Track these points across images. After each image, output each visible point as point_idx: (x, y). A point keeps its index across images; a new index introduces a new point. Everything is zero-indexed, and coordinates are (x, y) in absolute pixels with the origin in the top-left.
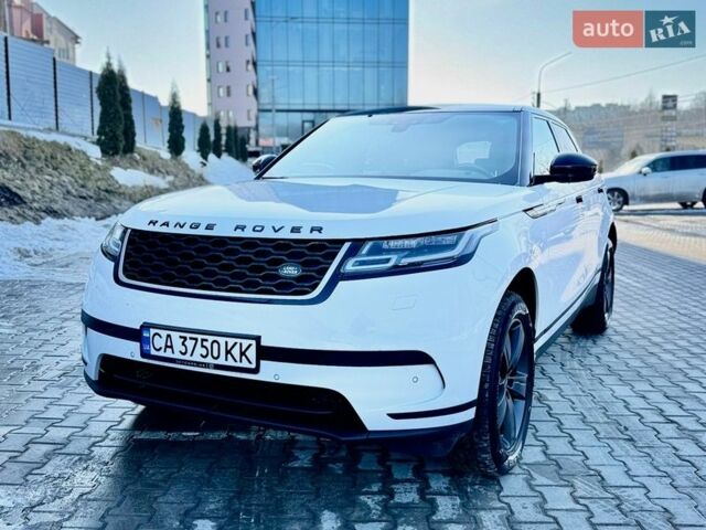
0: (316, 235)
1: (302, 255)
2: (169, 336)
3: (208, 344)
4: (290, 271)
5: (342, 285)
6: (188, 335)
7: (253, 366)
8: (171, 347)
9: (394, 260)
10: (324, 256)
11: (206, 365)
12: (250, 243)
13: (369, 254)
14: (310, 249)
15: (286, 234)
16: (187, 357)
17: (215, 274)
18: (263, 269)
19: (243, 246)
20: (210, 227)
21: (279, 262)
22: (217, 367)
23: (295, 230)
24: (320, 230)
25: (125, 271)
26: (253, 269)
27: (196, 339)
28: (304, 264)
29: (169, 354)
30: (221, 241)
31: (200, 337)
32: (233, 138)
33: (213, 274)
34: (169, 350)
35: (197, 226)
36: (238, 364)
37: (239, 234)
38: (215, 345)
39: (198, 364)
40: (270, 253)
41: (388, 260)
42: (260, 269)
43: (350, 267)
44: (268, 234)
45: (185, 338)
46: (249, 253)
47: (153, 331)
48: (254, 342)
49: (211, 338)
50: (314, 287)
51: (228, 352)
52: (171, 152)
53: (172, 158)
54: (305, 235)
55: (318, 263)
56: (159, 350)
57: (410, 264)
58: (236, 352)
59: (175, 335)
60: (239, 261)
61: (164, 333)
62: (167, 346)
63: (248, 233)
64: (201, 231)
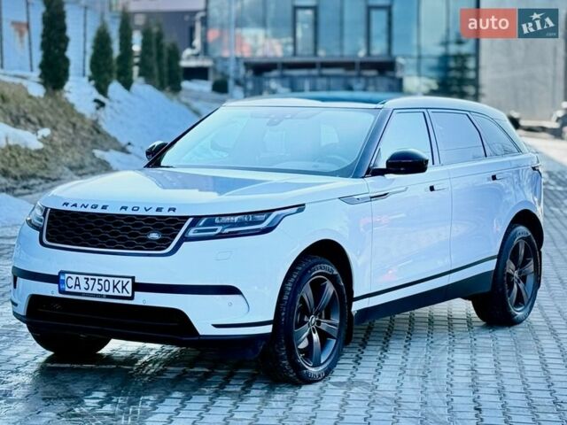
0: (172, 213)
1: (162, 226)
2: (77, 278)
3: (102, 282)
4: (154, 236)
5: (185, 245)
6: (90, 277)
7: (130, 295)
8: (79, 285)
9: (219, 229)
10: (175, 227)
11: (101, 296)
12: (130, 218)
13: (204, 225)
14: (167, 222)
15: (153, 213)
16: (89, 291)
17: (107, 238)
18: (138, 235)
19: (125, 220)
20: (104, 207)
21: (148, 231)
22: (108, 297)
23: (159, 210)
24: (174, 210)
25: (47, 237)
26: (131, 235)
27: (95, 280)
28: (163, 232)
29: (77, 290)
30: (111, 217)
31: (97, 278)
32: (154, 50)
33: (106, 238)
34: (77, 287)
35: (96, 207)
36: (121, 294)
37: (123, 212)
38: (107, 283)
39: (96, 296)
40: (141, 225)
41: (215, 230)
42: (135, 235)
43: (191, 233)
44: (141, 212)
45: (88, 279)
46: (129, 225)
47: (67, 275)
48: (130, 280)
49: (104, 279)
50: (168, 246)
51: (115, 287)
52: (45, 84)
53: (47, 94)
54: (165, 213)
55: (172, 231)
56: (70, 288)
57: (230, 232)
58: (119, 287)
59: (82, 278)
60: (123, 230)
61: (74, 276)
62: (76, 285)
63: (129, 212)
64: (99, 210)
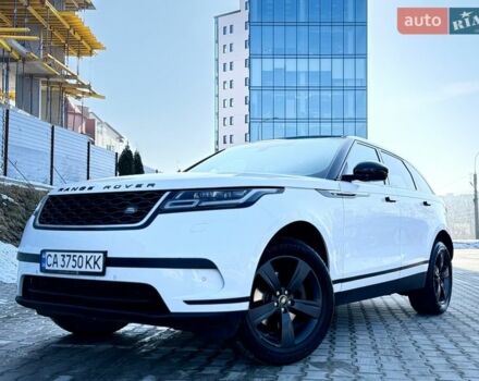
0: (151, 188)
1: (139, 200)
2: (56, 256)
3: (76, 259)
5: (160, 217)
6: (66, 254)
7: (101, 270)
8: (57, 263)
9: (196, 202)
10: (152, 201)
11: (74, 273)
12: (111, 195)
13: (181, 198)
14: (145, 197)
15: (133, 189)
16: (65, 269)
17: (87, 215)
20: (91, 188)
23: (139, 186)
24: (153, 185)
26: (109, 211)
27: (70, 256)
28: (139, 206)
30: (95, 196)
31: (72, 254)
34: (55, 265)
35: (83, 188)
36: (93, 270)
37: (107, 190)
38: (80, 259)
39: (70, 273)
40: (121, 201)
41: (191, 203)
42: (113, 210)
43: (167, 207)
44: (122, 189)
45: (64, 256)
47: (47, 254)
48: (102, 255)
50: (142, 219)
51: (87, 262)
54: (144, 188)
55: (144, 205)
56: (50, 266)
58: (92, 262)
59: (59, 254)
60: (102, 206)
61: (53, 254)
63: (112, 190)
64: (85, 191)
